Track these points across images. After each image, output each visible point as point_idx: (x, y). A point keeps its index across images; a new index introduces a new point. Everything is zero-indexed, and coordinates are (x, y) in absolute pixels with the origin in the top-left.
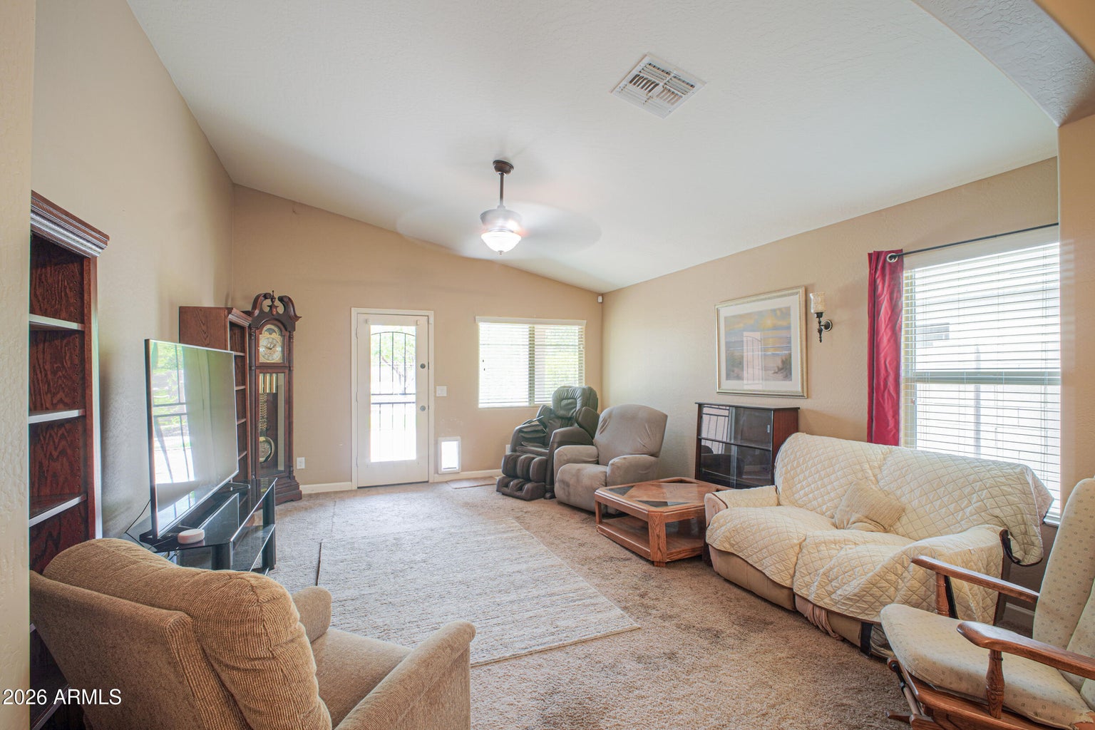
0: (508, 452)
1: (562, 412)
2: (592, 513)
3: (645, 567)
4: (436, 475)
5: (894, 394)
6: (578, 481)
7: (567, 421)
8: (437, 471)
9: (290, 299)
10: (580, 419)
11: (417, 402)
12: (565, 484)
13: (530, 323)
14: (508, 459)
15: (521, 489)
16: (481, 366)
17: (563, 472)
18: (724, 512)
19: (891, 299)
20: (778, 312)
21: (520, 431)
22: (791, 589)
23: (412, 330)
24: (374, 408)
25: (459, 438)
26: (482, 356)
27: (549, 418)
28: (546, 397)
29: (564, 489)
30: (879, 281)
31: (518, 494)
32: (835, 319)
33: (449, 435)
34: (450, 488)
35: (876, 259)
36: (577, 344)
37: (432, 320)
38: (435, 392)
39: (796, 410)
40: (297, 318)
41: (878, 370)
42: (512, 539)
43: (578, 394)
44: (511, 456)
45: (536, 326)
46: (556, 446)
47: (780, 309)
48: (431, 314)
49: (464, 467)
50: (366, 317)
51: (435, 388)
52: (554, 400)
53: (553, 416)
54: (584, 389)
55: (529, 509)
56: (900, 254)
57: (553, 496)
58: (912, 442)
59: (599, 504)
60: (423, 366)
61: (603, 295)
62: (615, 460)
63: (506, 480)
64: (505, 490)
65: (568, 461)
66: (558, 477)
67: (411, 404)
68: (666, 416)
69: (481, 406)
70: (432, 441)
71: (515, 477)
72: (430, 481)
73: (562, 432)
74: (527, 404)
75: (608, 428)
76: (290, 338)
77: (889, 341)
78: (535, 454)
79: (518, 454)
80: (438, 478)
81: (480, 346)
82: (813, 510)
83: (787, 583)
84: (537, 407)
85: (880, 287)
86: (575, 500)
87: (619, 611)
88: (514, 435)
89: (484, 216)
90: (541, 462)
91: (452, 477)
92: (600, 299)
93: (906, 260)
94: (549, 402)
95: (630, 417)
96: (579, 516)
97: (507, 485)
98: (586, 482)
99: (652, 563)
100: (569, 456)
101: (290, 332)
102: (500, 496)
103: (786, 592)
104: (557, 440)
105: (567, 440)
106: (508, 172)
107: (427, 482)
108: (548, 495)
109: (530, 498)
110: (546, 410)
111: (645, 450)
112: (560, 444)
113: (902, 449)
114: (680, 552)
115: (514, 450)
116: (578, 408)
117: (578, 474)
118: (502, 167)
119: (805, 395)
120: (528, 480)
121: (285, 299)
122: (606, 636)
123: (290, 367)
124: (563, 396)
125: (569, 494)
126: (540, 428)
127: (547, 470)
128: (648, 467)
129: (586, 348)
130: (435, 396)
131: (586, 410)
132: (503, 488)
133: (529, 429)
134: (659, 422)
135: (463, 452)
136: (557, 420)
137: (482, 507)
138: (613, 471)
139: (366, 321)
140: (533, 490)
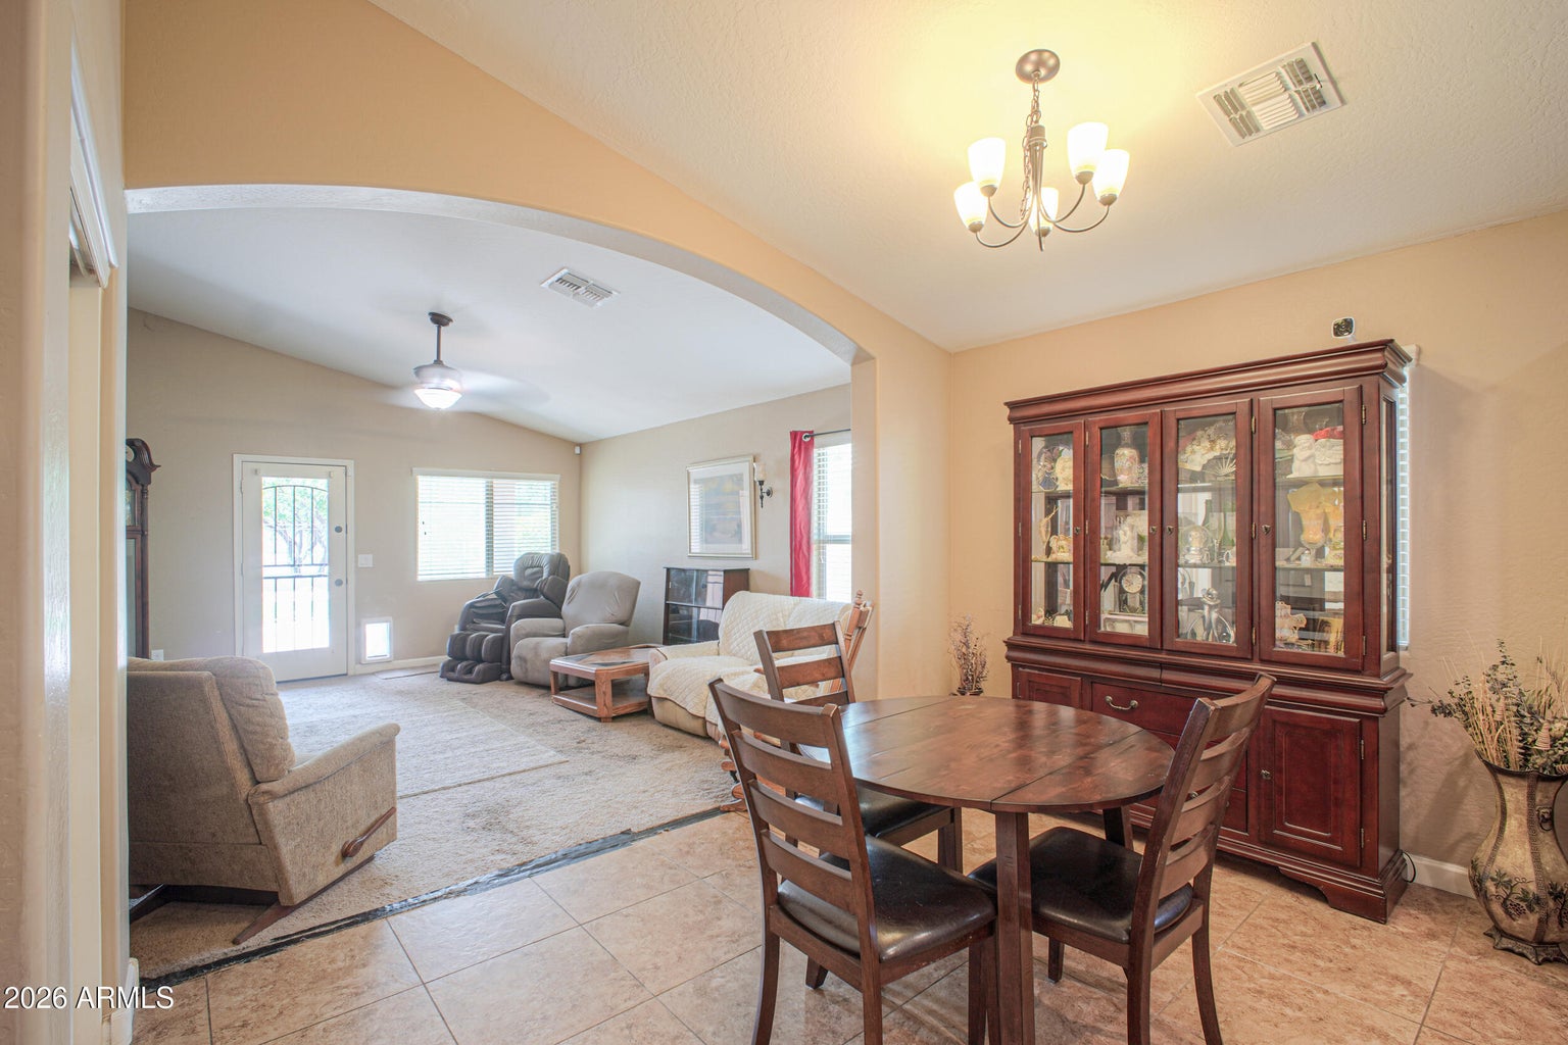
0: (457, 631)
1: (526, 583)
2: (547, 687)
3: (592, 723)
4: (358, 666)
5: (807, 554)
6: (537, 654)
7: (533, 592)
8: (359, 662)
9: (143, 442)
10: (545, 590)
11: (330, 576)
12: (523, 660)
13: (487, 477)
14: (454, 639)
15: (470, 672)
16: (421, 529)
17: (520, 648)
18: (663, 663)
19: (805, 473)
20: (735, 479)
21: (472, 606)
22: (704, 718)
23: (322, 483)
24: (268, 585)
25: (391, 618)
26: (421, 517)
27: (508, 590)
28: (506, 567)
29: (521, 666)
30: (796, 457)
31: (467, 677)
32: (775, 488)
33: (378, 615)
34: (378, 680)
35: (795, 435)
36: (549, 503)
37: (351, 472)
38: (356, 562)
39: (746, 571)
40: (153, 467)
41: (796, 536)
42: (453, 716)
43: (545, 561)
44: (458, 635)
45: (495, 481)
46: (514, 619)
47: (735, 475)
48: (350, 464)
49: (397, 654)
50: (255, 466)
51: (356, 557)
52: (516, 570)
53: (514, 588)
54: (552, 556)
55: (478, 691)
56: (811, 435)
57: (510, 678)
58: (821, 595)
59: (555, 674)
60: (338, 530)
61: (580, 445)
62: (577, 629)
63: (452, 664)
64: (452, 674)
65: (528, 635)
66: (514, 653)
67: (323, 578)
68: (639, 583)
69: (420, 578)
70: (352, 622)
71: (464, 659)
72: (351, 673)
73: (521, 604)
74: (483, 575)
75: (575, 600)
76: (144, 493)
77: (803, 509)
78: (490, 631)
79: (469, 632)
80: (360, 669)
81: (420, 505)
82: (742, 657)
83: (701, 714)
84: (495, 578)
85: (797, 462)
86: (534, 676)
87: (552, 753)
88: (463, 612)
89: (418, 370)
90: (495, 640)
91: (382, 667)
92: (577, 450)
93: (816, 439)
94: (511, 573)
95: (599, 585)
96: (536, 692)
97: (453, 670)
98: (544, 655)
99: (599, 719)
100: (528, 630)
101: (143, 486)
102: (444, 681)
103: (701, 721)
104: (516, 613)
105: (526, 613)
106: (446, 324)
107: (346, 675)
108: (504, 676)
109: (483, 680)
110: (506, 581)
111: (614, 619)
112: (520, 617)
113: (813, 600)
114: (626, 707)
115: (463, 628)
116: (545, 575)
117: (536, 648)
118: (439, 320)
119: (755, 556)
120: (480, 661)
121: (136, 444)
122: (533, 769)
123: (143, 532)
124: (528, 564)
125: (527, 669)
126: (498, 602)
127: (502, 647)
128: (615, 635)
129: (560, 507)
130: (356, 567)
131: (553, 580)
132: (448, 673)
133: (483, 604)
134: (632, 589)
135: (395, 635)
136: (520, 593)
137: (420, 693)
138: (573, 642)
139: (256, 472)
140: (485, 671)
